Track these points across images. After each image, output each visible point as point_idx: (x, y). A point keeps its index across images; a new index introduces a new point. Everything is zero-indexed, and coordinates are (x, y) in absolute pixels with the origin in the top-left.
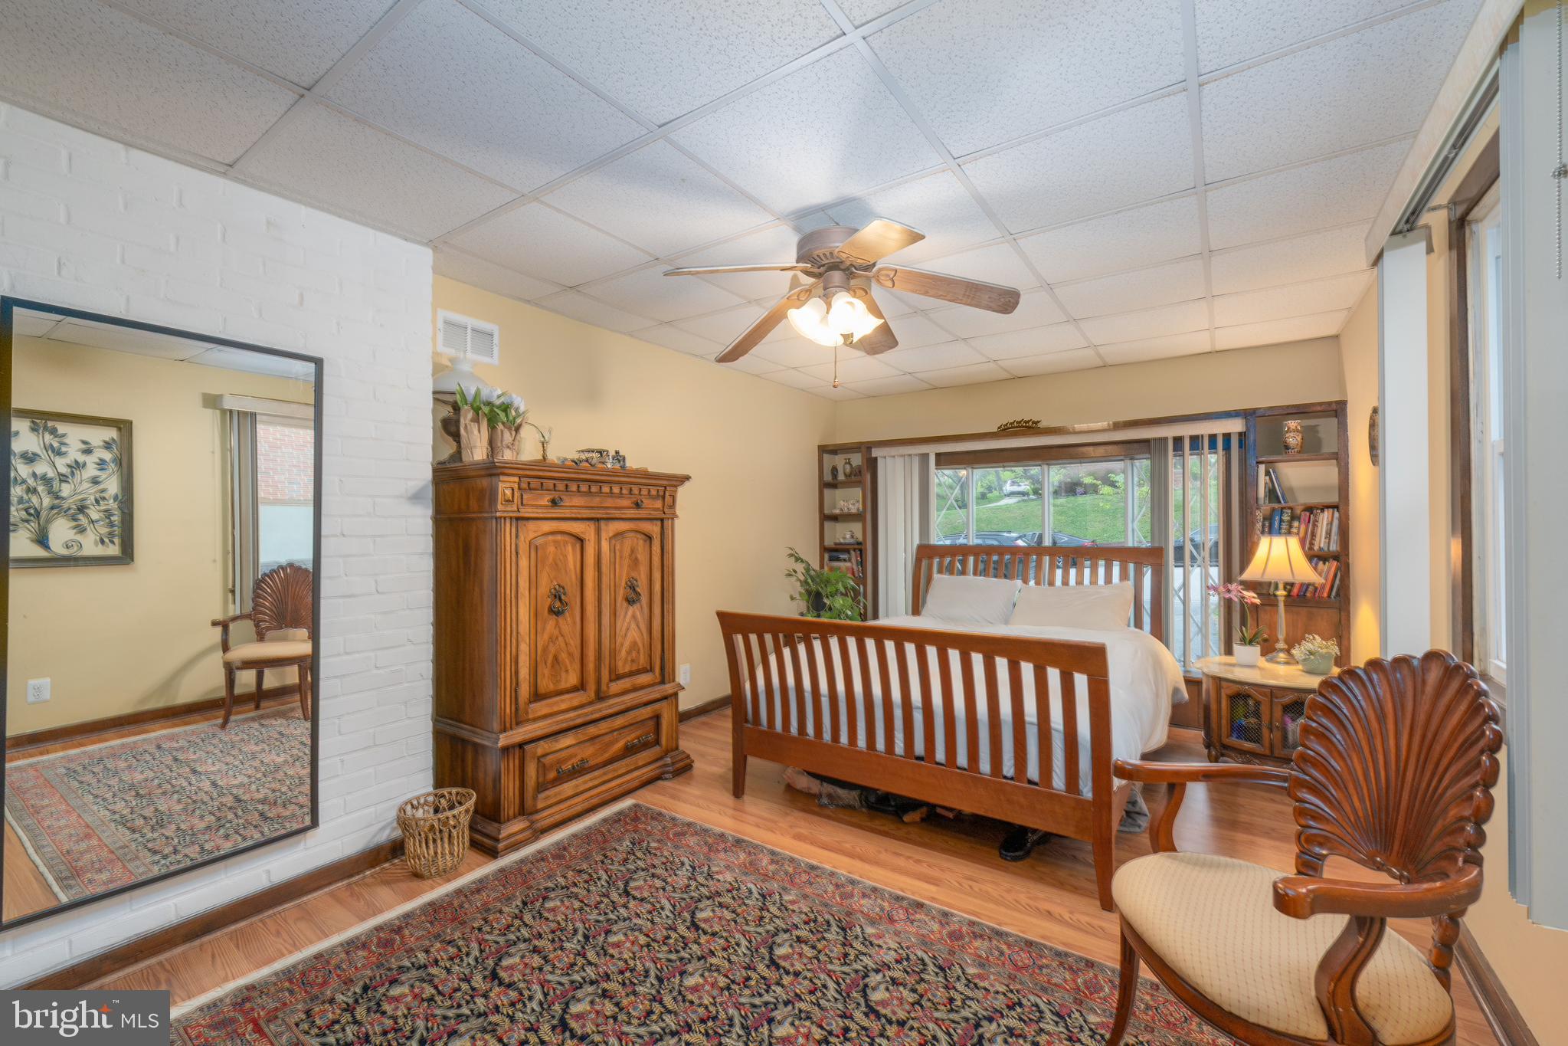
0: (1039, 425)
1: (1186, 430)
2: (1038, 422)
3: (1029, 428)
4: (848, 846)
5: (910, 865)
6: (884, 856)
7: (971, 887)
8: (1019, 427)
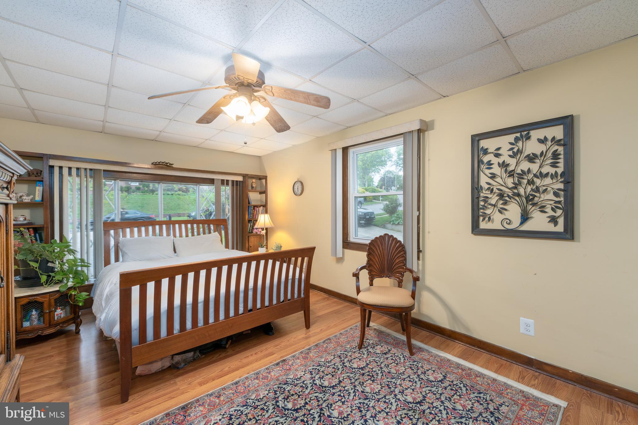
0: (173, 166)
1: (225, 177)
2: (172, 164)
3: (168, 166)
4: (227, 369)
5: (254, 357)
6: (245, 361)
7: (280, 347)
8: (163, 165)
